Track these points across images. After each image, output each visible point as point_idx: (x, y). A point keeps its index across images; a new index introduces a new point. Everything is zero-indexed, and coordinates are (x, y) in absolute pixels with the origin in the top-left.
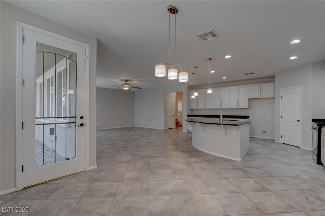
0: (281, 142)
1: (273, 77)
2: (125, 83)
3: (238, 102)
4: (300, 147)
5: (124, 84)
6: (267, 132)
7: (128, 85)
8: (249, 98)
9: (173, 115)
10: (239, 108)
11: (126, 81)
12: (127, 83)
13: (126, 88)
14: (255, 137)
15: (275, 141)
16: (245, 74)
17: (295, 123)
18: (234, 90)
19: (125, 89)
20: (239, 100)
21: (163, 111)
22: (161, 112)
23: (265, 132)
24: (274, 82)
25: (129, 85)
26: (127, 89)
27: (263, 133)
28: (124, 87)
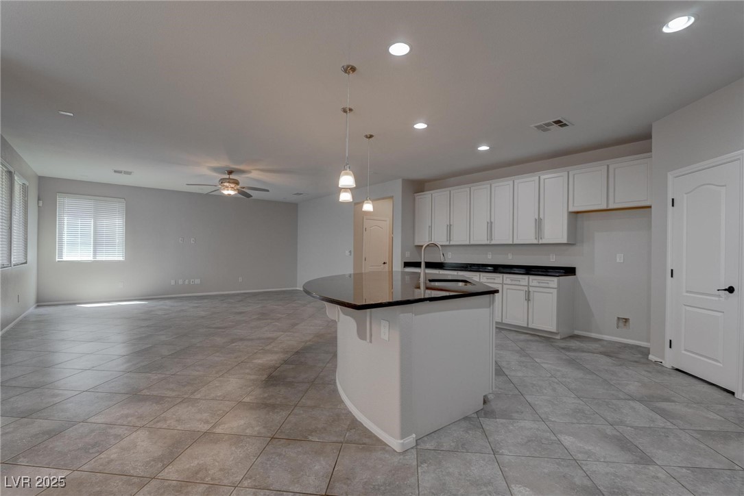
0: (668, 363)
1: (647, 136)
2: (227, 176)
3: (539, 223)
4: (733, 393)
5: (222, 181)
6: (631, 321)
7: (233, 183)
8: (572, 209)
9: (384, 263)
10: (541, 242)
11: (230, 172)
12: (232, 176)
13: (229, 192)
14: (594, 335)
15: (651, 357)
16: (539, 127)
17: (717, 299)
18: (526, 186)
19: (226, 192)
20: (541, 216)
21: (350, 252)
22: (347, 253)
23: (626, 320)
24: (651, 152)
25: (236, 183)
26: (232, 193)
27: (621, 324)
28: (224, 189)
